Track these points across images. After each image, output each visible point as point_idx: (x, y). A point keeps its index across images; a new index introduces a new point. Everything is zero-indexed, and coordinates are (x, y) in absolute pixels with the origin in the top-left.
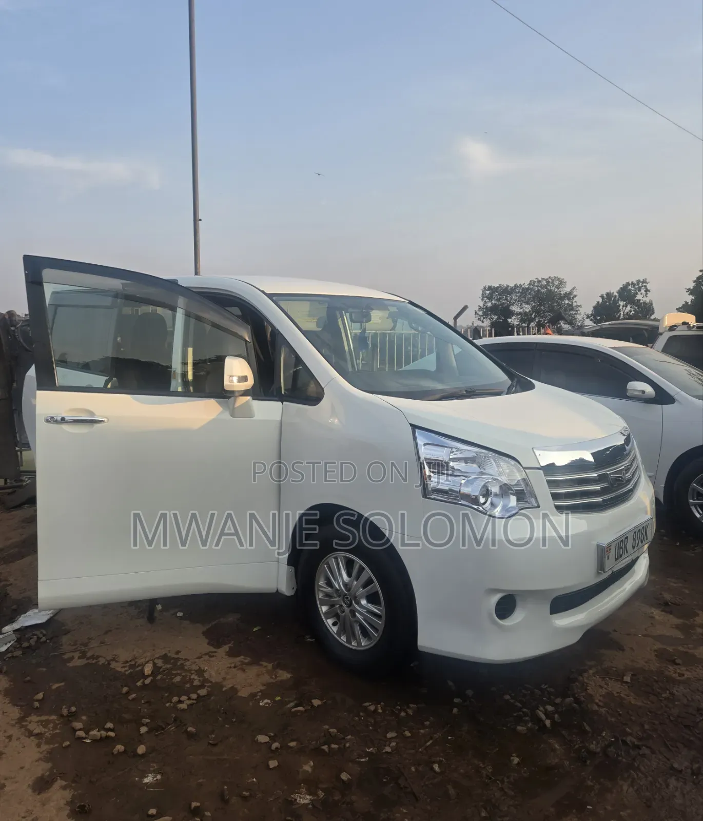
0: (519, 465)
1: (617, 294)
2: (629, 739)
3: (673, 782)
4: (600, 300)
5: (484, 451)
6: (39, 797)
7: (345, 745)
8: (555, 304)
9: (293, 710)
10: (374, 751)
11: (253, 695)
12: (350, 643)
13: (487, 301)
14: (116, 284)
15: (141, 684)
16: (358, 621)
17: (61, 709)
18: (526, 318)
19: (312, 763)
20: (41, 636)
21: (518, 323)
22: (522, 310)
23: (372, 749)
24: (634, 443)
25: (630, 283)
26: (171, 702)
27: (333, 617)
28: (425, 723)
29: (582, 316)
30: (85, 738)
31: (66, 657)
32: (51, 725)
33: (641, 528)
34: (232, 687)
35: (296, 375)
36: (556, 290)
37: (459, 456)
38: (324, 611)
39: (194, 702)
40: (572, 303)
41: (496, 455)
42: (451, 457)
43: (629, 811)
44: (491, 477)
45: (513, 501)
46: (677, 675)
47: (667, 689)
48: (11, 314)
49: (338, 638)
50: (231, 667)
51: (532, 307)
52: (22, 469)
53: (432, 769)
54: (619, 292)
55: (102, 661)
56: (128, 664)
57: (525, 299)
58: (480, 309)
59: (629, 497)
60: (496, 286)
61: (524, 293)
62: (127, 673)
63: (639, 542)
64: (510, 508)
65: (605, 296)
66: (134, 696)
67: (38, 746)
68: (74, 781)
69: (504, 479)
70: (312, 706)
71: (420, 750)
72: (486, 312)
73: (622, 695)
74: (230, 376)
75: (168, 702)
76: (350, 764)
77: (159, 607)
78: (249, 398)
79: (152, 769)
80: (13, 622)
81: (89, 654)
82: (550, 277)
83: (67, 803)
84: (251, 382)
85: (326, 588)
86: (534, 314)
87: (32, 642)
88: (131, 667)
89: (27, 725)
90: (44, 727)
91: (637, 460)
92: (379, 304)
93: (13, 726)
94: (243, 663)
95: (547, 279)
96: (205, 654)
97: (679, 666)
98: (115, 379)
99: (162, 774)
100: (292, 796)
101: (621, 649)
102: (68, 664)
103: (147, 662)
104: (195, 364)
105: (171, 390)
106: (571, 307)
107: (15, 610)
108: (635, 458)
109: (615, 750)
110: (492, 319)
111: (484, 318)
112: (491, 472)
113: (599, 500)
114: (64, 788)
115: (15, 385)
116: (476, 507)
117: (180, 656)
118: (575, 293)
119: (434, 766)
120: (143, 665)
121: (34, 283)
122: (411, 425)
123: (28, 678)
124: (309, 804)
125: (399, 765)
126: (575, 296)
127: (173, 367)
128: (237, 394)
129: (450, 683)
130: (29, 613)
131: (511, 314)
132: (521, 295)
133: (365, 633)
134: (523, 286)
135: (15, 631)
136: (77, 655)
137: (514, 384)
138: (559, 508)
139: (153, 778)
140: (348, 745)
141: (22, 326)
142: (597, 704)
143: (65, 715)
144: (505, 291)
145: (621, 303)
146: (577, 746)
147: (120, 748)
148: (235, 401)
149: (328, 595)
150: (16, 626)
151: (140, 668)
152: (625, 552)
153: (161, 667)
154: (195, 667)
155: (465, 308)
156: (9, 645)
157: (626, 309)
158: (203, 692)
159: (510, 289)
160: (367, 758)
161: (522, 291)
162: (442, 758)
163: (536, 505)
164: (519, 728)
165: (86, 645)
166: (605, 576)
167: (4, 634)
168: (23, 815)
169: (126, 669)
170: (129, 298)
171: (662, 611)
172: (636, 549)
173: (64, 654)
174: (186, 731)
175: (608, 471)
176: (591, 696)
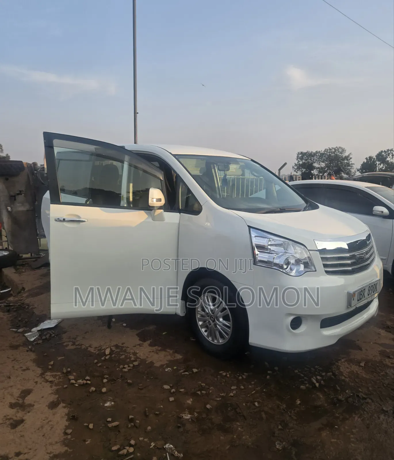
0: (305, 248)
1: (375, 157)
2: (360, 395)
3: (382, 417)
4: (365, 161)
5: (287, 241)
6: (52, 411)
7: (209, 392)
8: (339, 163)
9: (183, 374)
10: (224, 395)
11: (162, 366)
12: (214, 341)
13: (300, 160)
14: (92, 148)
15: (104, 359)
16: (218, 329)
17: (63, 369)
18: (322, 171)
19: (191, 400)
20: (52, 333)
21: (317, 174)
22: (319, 166)
23: (223, 394)
24: (373, 238)
25: (383, 151)
26: (119, 368)
27: (205, 327)
28: (252, 382)
29: (354, 170)
30: (75, 384)
31: (65, 344)
32: (58, 377)
33: (373, 284)
34: (151, 362)
35: (188, 199)
36: (340, 154)
37: (273, 243)
38: (200, 324)
39: (132, 368)
40: (349, 162)
41: (294, 243)
42: (269, 244)
43: (357, 430)
44: (290, 254)
45: (302, 267)
46: (390, 364)
47: (384, 371)
48: (35, 164)
49: (207, 339)
50: (150, 352)
51: (326, 164)
52: (40, 248)
53: (254, 405)
54: (376, 156)
55: (83, 347)
56: (97, 349)
57: (322, 160)
58: (296, 165)
59: (368, 268)
60: (305, 152)
61: (321, 156)
62: (97, 353)
63: (371, 292)
64: (300, 271)
65: (368, 158)
66: (100, 364)
67: (51, 387)
68: (69, 404)
69: (298, 256)
70: (193, 372)
71: (249, 395)
72: (299, 167)
73: (359, 373)
74: (152, 198)
75: (118, 368)
76: (212, 401)
77: (114, 320)
78: (162, 210)
79: (109, 399)
80: (37, 326)
81: (77, 343)
82: (336, 147)
83: (66, 415)
84: (163, 202)
85: (201, 312)
86: (327, 168)
87: (48, 336)
88: (98, 350)
89: (45, 377)
90: (54, 378)
91: (374, 248)
92: (235, 161)
93: (38, 377)
94: (157, 350)
95: (335, 148)
96: (137, 345)
97: (392, 359)
98: (91, 200)
99: (114, 402)
100: (181, 415)
101: (361, 349)
102: (66, 348)
103: (107, 348)
104: (134, 193)
105: (121, 205)
106: (348, 165)
107: (38, 320)
108: (372, 247)
109: (352, 400)
110: (302, 171)
111: (298, 170)
112: (290, 252)
113: (350, 268)
114: (65, 407)
115: (36, 203)
116: (282, 270)
117: (124, 345)
118: (351, 157)
119: (255, 403)
120: (105, 350)
121: (49, 147)
122: (248, 226)
123: (45, 354)
124: (190, 419)
125: (237, 402)
126: (351, 158)
127: (122, 193)
128: (156, 208)
129: (266, 363)
130: (46, 322)
131: (313, 168)
132: (319, 157)
133: (222, 336)
134: (321, 152)
135: (38, 331)
136: (70, 343)
137: (308, 206)
138: (327, 272)
139: (110, 404)
140: (211, 391)
141: (40, 170)
142: (344, 376)
143: (65, 372)
144: (311, 155)
145: (378, 163)
146: (332, 397)
147: (93, 389)
148: (155, 212)
149: (202, 316)
150: (39, 328)
151: (103, 351)
152: (364, 297)
153: (114, 351)
154: (132, 351)
155: (285, 164)
156: (35, 338)
157: (380, 166)
158: (136, 363)
159: (313, 154)
160: (221, 399)
161: (320, 155)
162: (260, 400)
163: (314, 270)
164: (302, 387)
165: (75, 339)
166: (351, 309)
167: (32, 332)
168: (44, 419)
169: (96, 351)
170: (99, 156)
171: (386, 331)
172: (370, 296)
173: (64, 343)
174: (127, 382)
175: (356, 253)
176: (342, 372)
